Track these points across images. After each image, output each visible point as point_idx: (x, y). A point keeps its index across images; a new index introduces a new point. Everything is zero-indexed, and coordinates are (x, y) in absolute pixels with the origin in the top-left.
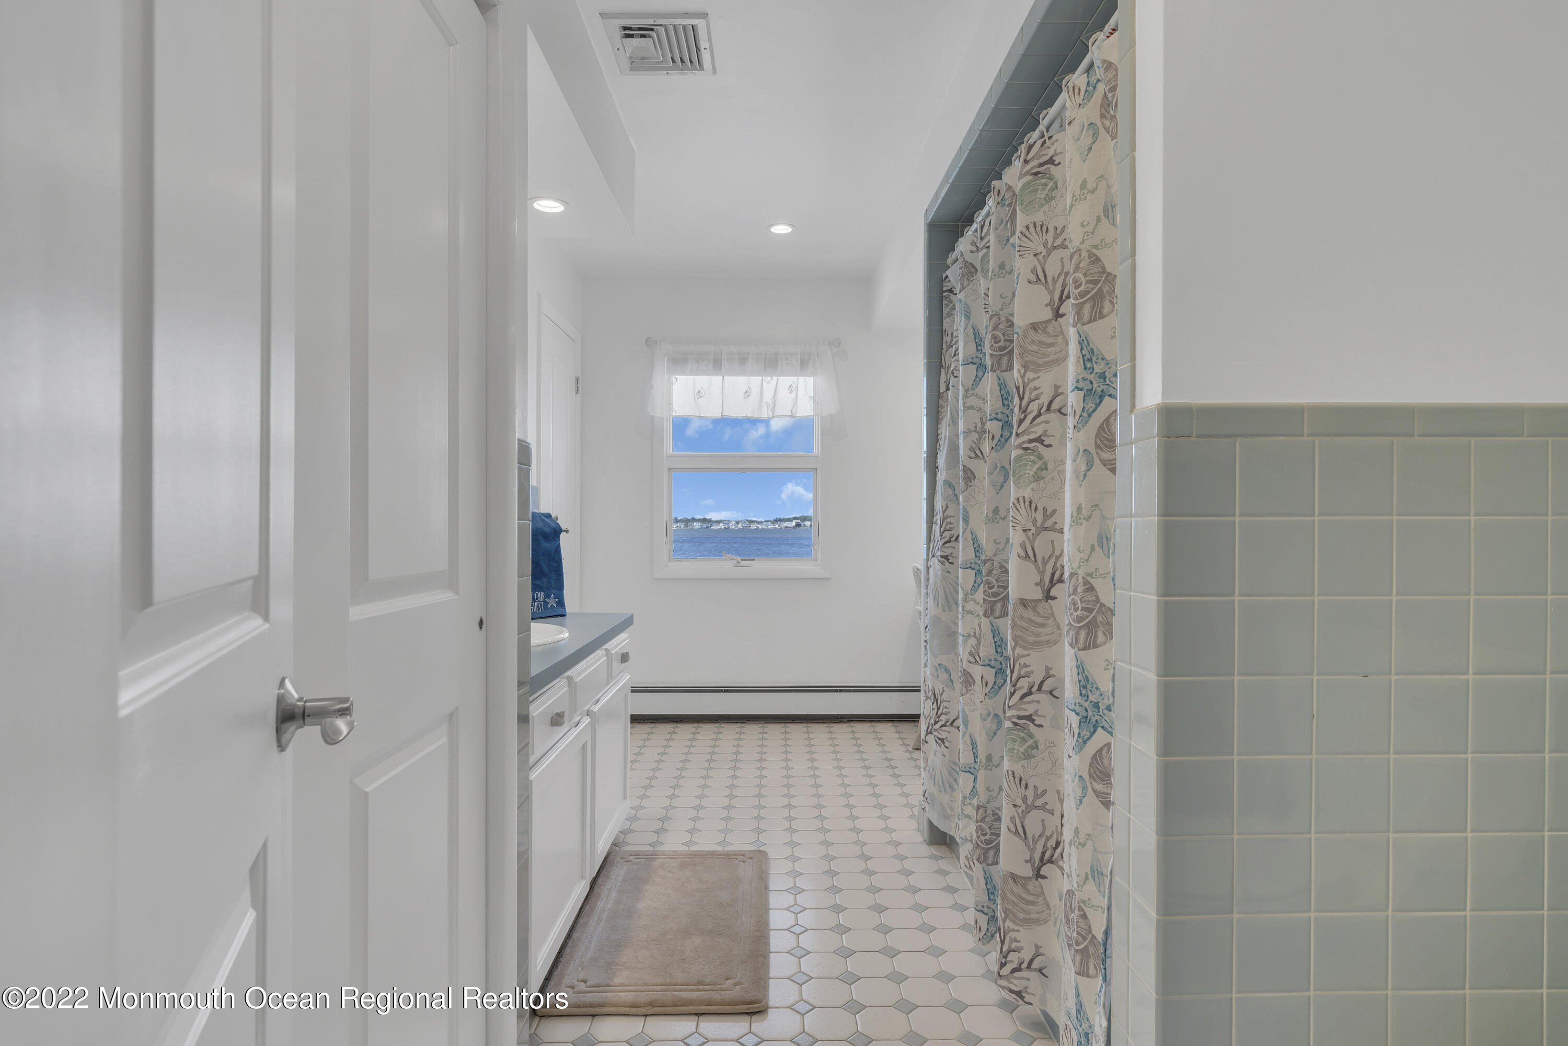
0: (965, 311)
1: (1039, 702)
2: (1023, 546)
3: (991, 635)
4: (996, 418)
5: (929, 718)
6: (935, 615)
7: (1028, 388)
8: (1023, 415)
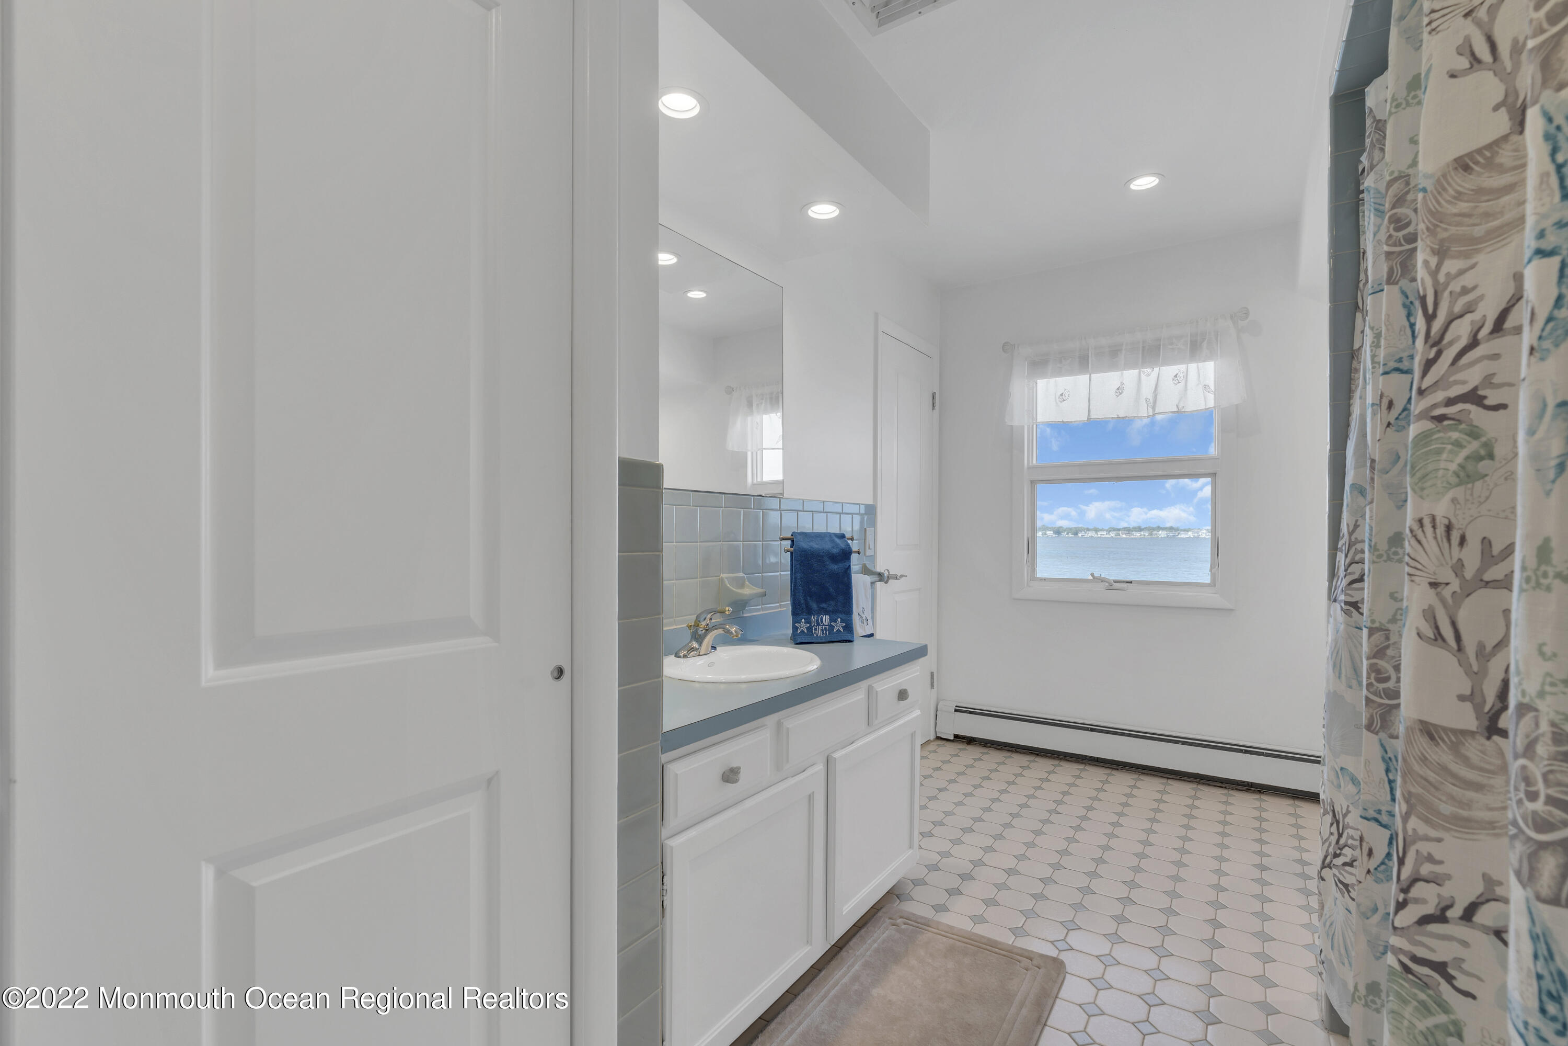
0: (1375, 203)
1: (1465, 944)
2: (1430, 615)
3: (1382, 767)
4: (1397, 370)
5: (1327, 844)
6: (1335, 691)
7: (1446, 294)
8: (1434, 350)
